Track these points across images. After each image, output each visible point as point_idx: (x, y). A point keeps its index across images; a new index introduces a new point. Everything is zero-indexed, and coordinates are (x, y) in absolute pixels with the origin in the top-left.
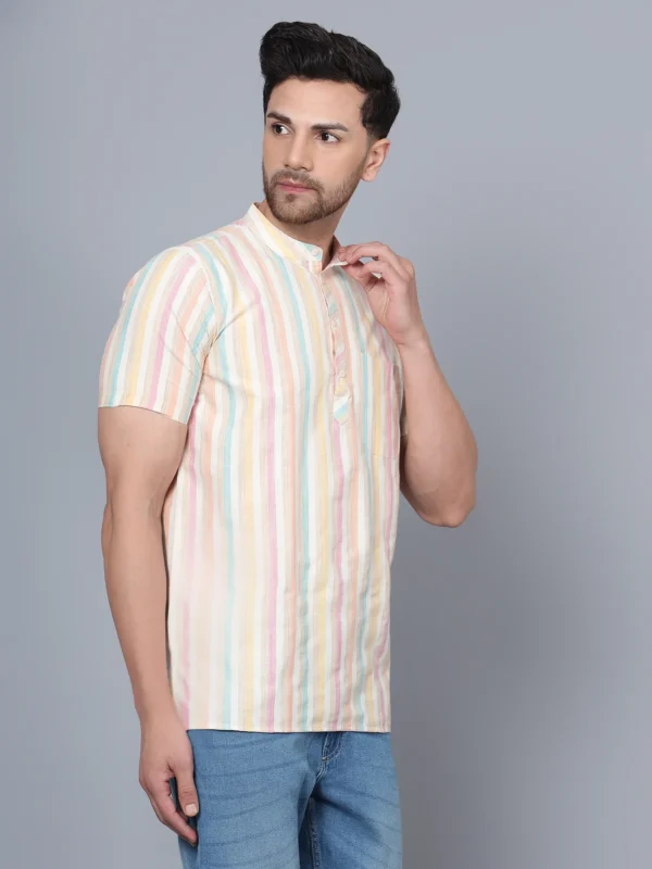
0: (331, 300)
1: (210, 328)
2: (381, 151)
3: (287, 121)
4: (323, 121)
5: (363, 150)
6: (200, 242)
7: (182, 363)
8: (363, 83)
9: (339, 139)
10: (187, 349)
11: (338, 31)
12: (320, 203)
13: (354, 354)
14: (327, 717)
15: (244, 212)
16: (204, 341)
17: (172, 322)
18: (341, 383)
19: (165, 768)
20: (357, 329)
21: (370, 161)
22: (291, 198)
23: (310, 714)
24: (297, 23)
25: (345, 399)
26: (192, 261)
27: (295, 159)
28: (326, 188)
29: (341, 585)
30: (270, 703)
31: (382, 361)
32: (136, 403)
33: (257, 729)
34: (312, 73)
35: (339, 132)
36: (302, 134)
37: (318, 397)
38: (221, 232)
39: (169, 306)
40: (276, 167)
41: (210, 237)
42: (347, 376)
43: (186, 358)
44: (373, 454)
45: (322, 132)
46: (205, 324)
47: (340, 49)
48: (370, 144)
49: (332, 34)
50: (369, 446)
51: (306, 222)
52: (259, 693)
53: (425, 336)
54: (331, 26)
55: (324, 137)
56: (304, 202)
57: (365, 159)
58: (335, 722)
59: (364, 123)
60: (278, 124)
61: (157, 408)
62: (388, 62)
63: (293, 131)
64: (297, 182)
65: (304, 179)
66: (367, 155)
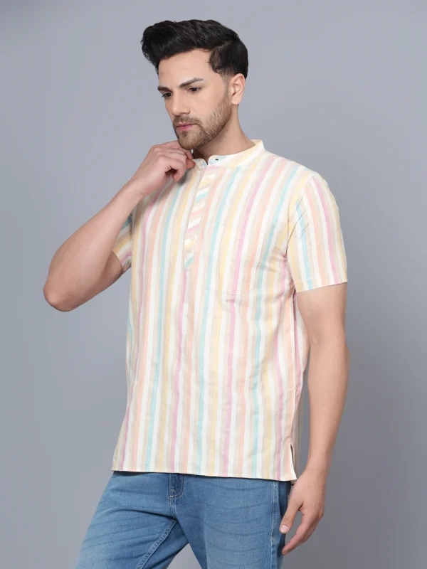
21: (232, 92)
22: (184, 134)
36: (176, 93)
51: (200, 145)
56: (193, 134)
63: (172, 93)
64: (184, 123)
65: (187, 119)
66: (227, 88)
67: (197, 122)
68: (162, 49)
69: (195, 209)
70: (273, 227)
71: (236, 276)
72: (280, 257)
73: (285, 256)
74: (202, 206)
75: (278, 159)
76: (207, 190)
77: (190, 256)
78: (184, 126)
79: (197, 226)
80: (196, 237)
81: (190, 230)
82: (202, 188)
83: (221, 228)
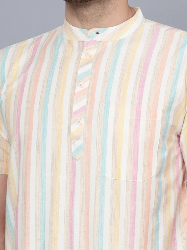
69: (78, 89)
70: (171, 103)
71: (135, 161)
72: (175, 138)
73: (179, 136)
74: (86, 84)
75: (164, 29)
76: (90, 66)
77: (79, 143)
79: (83, 109)
80: (83, 121)
81: (76, 113)
82: (84, 65)
83: (112, 109)
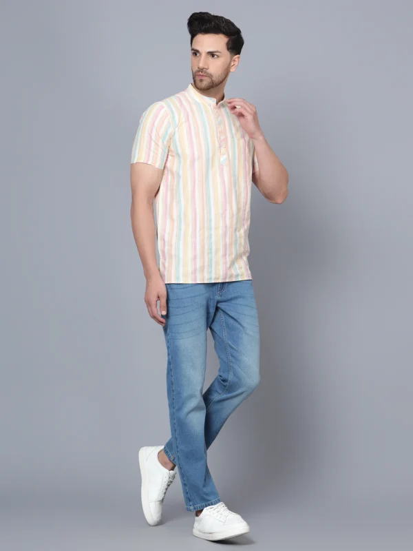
0: (220, 118)
1: (169, 133)
2: (236, 60)
3: (198, 51)
4: (211, 50)
5: (229, 60)
6: (168, 100)
7: (158, 145)
8: (226, 34)
9: (218, 56)
10: (161, 141)
11: (216, 14)
12: (212, 82)
13: (229, 139)
14: (221, 277)
15: (187, 87)
16: (167, 137)
17: (154, 130)
18: (223, 150)
19: (156, 296)
20: (231, 129)
21: (232, 64)
22: (201, 81)
23: (213, 276)
24: (201, 13)
25: (225, 157)
26: (163, 107)
27: (201, 65)
28: (214, 75)
29: (226, 227)
30: (195, 271)
31: (242, 141)
32: (142, 161)
33: (190, 282)
34: (206, 31)
35: (217, 54)
36: (204, 55)
37: (213, 155)
38: (177, 95)
39: (154, 124)
40: (196, 69)
41: (173, 97)
42: (226, 147)
43: (160, 144)
44: (238, 177)
45: (212, 54)
46: (167, 132)
47: (217, 21)
48: (231, 58)
49: (214, 16)
50: (237, 174)
51: (208, 89)
52: (190, 268)
53: (262, 134)
54: (213, 13)
55: (213, 56)
56: (206, 82)
57: (230, 64)
58: (225, 278)
59: (228, 49)
60: (196, 53)
61: (150, 163)
62: (238, 25)
63: (201, 54)
64: (203, 74)
65: (205, 72)
66: (231, 62)
67: (210, 76)
68: (203, 28)
78: (202, 76)
